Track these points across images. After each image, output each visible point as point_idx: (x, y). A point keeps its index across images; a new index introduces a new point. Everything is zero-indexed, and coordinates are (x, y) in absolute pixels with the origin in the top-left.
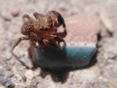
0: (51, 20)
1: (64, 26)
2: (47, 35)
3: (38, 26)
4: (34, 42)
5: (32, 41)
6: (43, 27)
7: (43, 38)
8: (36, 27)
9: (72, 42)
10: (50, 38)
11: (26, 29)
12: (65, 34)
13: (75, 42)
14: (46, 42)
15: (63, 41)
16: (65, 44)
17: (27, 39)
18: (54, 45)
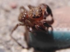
0: (41, 10)
1: (52, 16)
2: (38, 21)
3: (31, 14)
4: (28, 27)
5: (27, 26)
6: (35, 15)
7: (35, 24)
8: (30, 16)
9: (58, 28)
10: (40, 24)
11: (22, 17)
12: (52, 22)
13: (61, 27)
14: (38, 27)
15: (51, 26)
16: (52, 29)
17: (23, 25)
18: (44, 29)
